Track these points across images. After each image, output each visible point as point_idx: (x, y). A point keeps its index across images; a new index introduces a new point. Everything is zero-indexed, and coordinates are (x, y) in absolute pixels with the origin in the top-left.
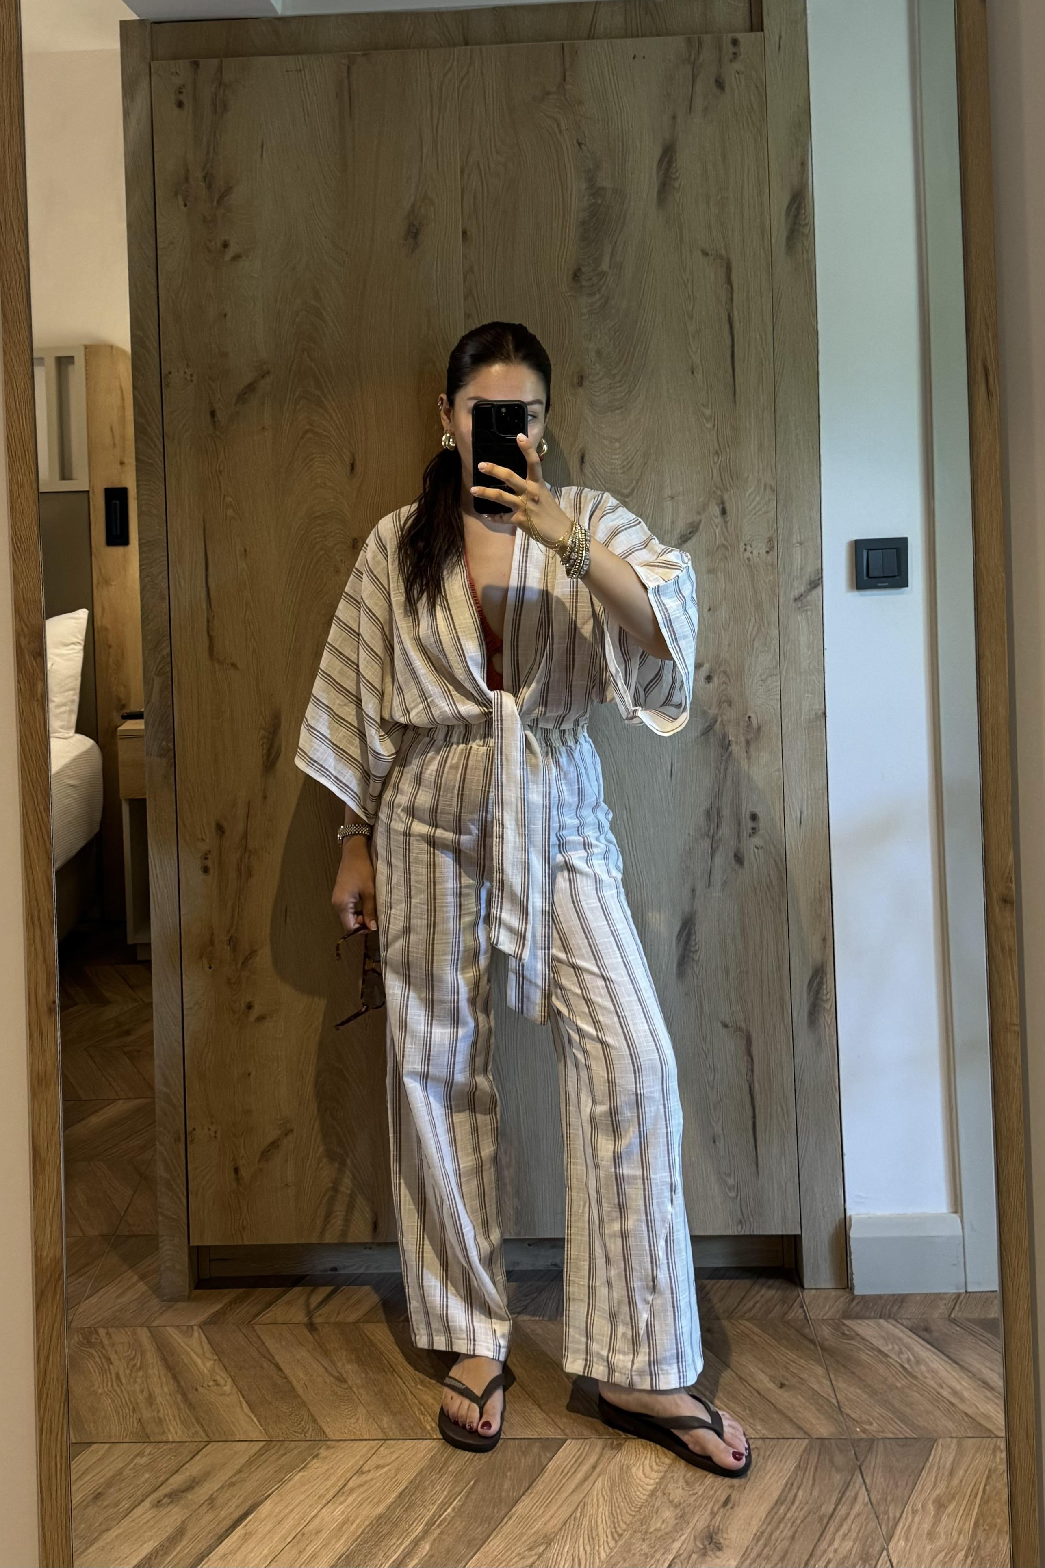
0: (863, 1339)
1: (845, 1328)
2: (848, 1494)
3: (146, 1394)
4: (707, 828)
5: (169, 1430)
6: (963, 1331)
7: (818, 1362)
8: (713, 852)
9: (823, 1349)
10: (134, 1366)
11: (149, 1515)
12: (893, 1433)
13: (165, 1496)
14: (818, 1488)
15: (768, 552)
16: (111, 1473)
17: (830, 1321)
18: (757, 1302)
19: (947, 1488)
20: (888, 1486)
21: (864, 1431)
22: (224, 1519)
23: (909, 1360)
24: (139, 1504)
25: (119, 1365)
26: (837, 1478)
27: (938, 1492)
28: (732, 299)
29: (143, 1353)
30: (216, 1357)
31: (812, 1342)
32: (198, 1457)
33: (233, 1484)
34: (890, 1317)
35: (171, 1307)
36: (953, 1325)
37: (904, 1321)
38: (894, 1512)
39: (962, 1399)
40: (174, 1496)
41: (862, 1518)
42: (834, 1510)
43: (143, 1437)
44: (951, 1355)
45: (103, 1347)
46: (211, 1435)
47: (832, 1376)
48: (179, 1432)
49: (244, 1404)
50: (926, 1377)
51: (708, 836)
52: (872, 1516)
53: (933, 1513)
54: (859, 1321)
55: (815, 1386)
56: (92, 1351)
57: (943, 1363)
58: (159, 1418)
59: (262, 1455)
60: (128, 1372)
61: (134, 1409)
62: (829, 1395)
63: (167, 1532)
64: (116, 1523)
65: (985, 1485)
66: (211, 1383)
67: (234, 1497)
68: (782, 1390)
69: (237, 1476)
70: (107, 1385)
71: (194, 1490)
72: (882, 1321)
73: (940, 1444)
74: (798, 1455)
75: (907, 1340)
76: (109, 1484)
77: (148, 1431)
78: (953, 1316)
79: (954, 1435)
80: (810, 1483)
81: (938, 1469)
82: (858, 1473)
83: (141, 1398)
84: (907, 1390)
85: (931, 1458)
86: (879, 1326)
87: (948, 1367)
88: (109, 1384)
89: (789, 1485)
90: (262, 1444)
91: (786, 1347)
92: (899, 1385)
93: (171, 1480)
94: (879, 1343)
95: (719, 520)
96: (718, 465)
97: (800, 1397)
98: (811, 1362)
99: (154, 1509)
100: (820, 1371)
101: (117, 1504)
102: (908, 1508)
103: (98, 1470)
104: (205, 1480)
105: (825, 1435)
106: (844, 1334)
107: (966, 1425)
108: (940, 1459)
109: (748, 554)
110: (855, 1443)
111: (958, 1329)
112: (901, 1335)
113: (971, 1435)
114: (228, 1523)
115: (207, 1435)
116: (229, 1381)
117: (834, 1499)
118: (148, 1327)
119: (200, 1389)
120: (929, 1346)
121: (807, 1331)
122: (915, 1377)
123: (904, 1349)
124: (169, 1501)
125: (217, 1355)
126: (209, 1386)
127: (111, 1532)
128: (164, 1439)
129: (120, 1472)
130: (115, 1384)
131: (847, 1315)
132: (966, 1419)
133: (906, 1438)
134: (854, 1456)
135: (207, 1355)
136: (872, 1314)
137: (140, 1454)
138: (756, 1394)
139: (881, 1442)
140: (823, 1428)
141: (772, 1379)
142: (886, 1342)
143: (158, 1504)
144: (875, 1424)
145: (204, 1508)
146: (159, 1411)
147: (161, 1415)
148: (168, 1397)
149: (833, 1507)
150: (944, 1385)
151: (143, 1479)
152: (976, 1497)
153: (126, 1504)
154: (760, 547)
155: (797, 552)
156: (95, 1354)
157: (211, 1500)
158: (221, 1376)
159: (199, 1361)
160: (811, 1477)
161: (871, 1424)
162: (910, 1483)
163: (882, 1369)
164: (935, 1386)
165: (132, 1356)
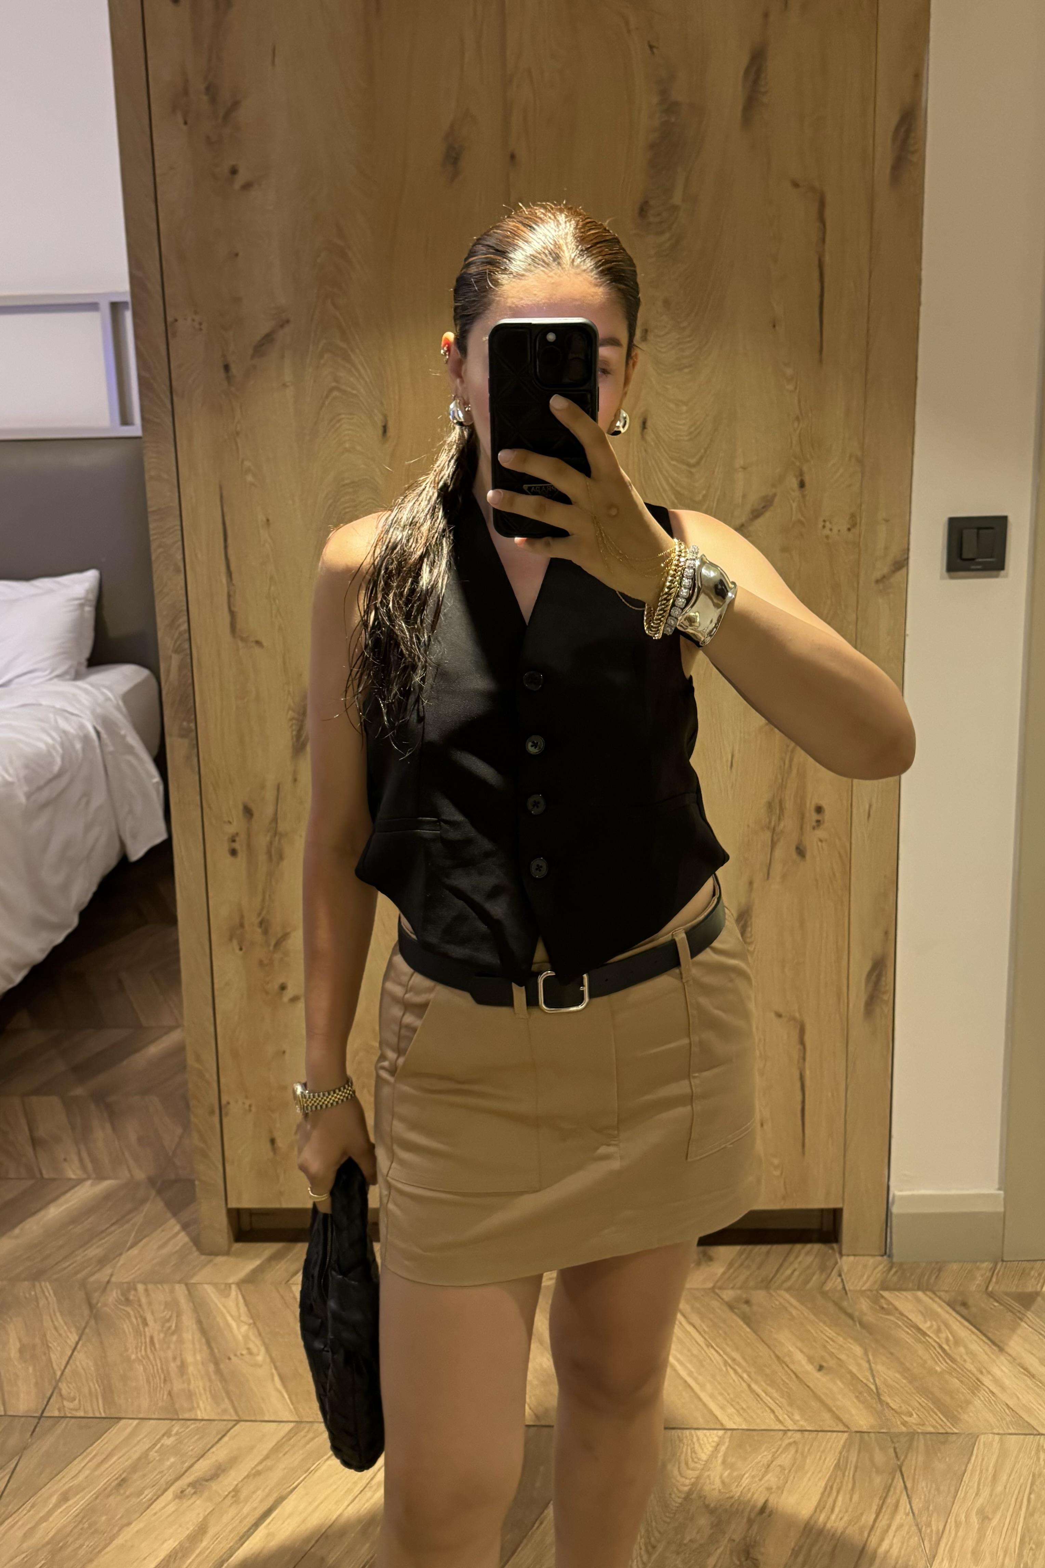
0: (901, 1314)
1: (883, 1301)
2: (889, 1500)
3: (178, 1363)
4: (767, 820)
5: (198, 1406)
6: (1001, 1307)
7: (856, 1340)
8: (773, 844)
9: (861, 1323)
10: (169, 1328)
11: (171, 1508)
12: (934, 1427)
13: (190, 1485)
14: (858, 1493)
15: (849, 530)
16: (135, 1457)
17: (868, 1293)
18: (794, 1270)
19: (991, 1496)
20: (929, 1492)
21: (904, 1424)
22: (248, 1515)
23: (947, 1340)
24: (162, 1494)
25: (153, 1328)
26: (878, 1480)
27: (980, 1501)
28: (823, 240)
29: (179, 1315)
30: (251, 1321)
31: (851, 1316)
32: (226, 1439)
33: (259, 1473)
34: (927, 1289)
35: (210, 1261)
36: (991, 1300)
37: (942, 1294)
38: (936, 1524)
39: (1003, 1388)
40: (199, 1486)
41: (904, 1532)
42: (875, 1520)
43: (172, 1415)
44: (990, 1335)
45: (140, 1305)
46: (240, 1413)
47: (871, 1357)
48: (208, 1408)
49: (277, 1378)
50: (965, 1361)
51: (768, 828)
52: (914, 1528)
53: (977, 1527)
54: (897, 1293)
55: (854, 1370)
56: (128, 1309)
57: (981, 1343)
58: (189, 1391)
59: (290, 1439)
60: (162, 1335)
61: (165, 1380)
62: (868, 1380)
63: (188, 1529)
64: (138, 1515)
65: (1030, 1494)
66: (244, 1352)
67: (258, 1489)
68: (821, 1373)
69: (264, 1464)
70: (141, 1351)
71: (219, 1479)
72: (920, 1294)
73: (982, 1441)
74: (838, 1451)
75: (946, 1316)
76: (134, 1468)
77: (177, 1406)
78: (990, 1289)
79: (995, 1431)
80: (850, 1486)
81: (981, 1471)
82: (898, 1474)
83: (173, 1366)
84: (947, 1376)
85: (973, 1458)
86: (919, 1300)
87: (986, 1348)
88: (143, 1348)
89: (828, 1488)
90: (292, 1425)
91: (824, 1323)
92: (938, 1369)
93: (196, 1466)
94: (917, 1319)
95: (797, 493)
96: (798, 432)
97: (839, 1383)
98: (850, 1340)
99: (177, 1500)
100: (858, 1350)
101: (140, 1493)
102: (951, 1520)
103: (123, 1451)
104: (231, 1467)
105: (865, 1429)
106: (883, 1308)
107: (1008, 1419)
108: (983, 1459)
109: (827, 532)
110: (893, 1437)
111: (996, 1304)
112: (939, 1310)
113: (1013, 1431)
114: (251, 1520)
115: (236, 1412)
116: (263, 1350)
117: (875, 1508)
118: (186, 1285)
119: (232, 1357)
120: (966, 1324)
121: (845, 1304)
122: (953, 1360)
123: (943, 1327)
124: (193, 1491)
125: (252, 1318)
126: (242, 1355)
127: (132, 1526)
128: (193, 1417)
129: (146, 1454)
130: (149, 1350)
131: (885, 1286)
132: (1007, 1411)
133: (947, 1433)
134: (893, 1455)
135: (242, 1318)
136: (911, 1285)
137: (167, 1434)
138: (793, 1376)
139: (921, 1437)
140: (862, 1419)
141: (811, 1360)
142: (925, 1317)
143: (181, 1495)
144: (915, 1416)
145: (229, 1501)
146: (189, 1384)
147: (192, 1387)
148: (200, 1366)
149: (874, 1516)
150: (984, 1370)
151: (168, 1463)
152: (1020, 1508)
153: (149, 1494)
154: (842, 524)
155: (882, 531)
156: (132, 1313)
157: (236, 1491)
158: (256, 1344)
159: (234, 1324)
160: (851, 1480)
161: (911, 1415)
162: (953, 1489)
163: (920, 1350)
164: (974, 1370)
165: (168, 1317)
